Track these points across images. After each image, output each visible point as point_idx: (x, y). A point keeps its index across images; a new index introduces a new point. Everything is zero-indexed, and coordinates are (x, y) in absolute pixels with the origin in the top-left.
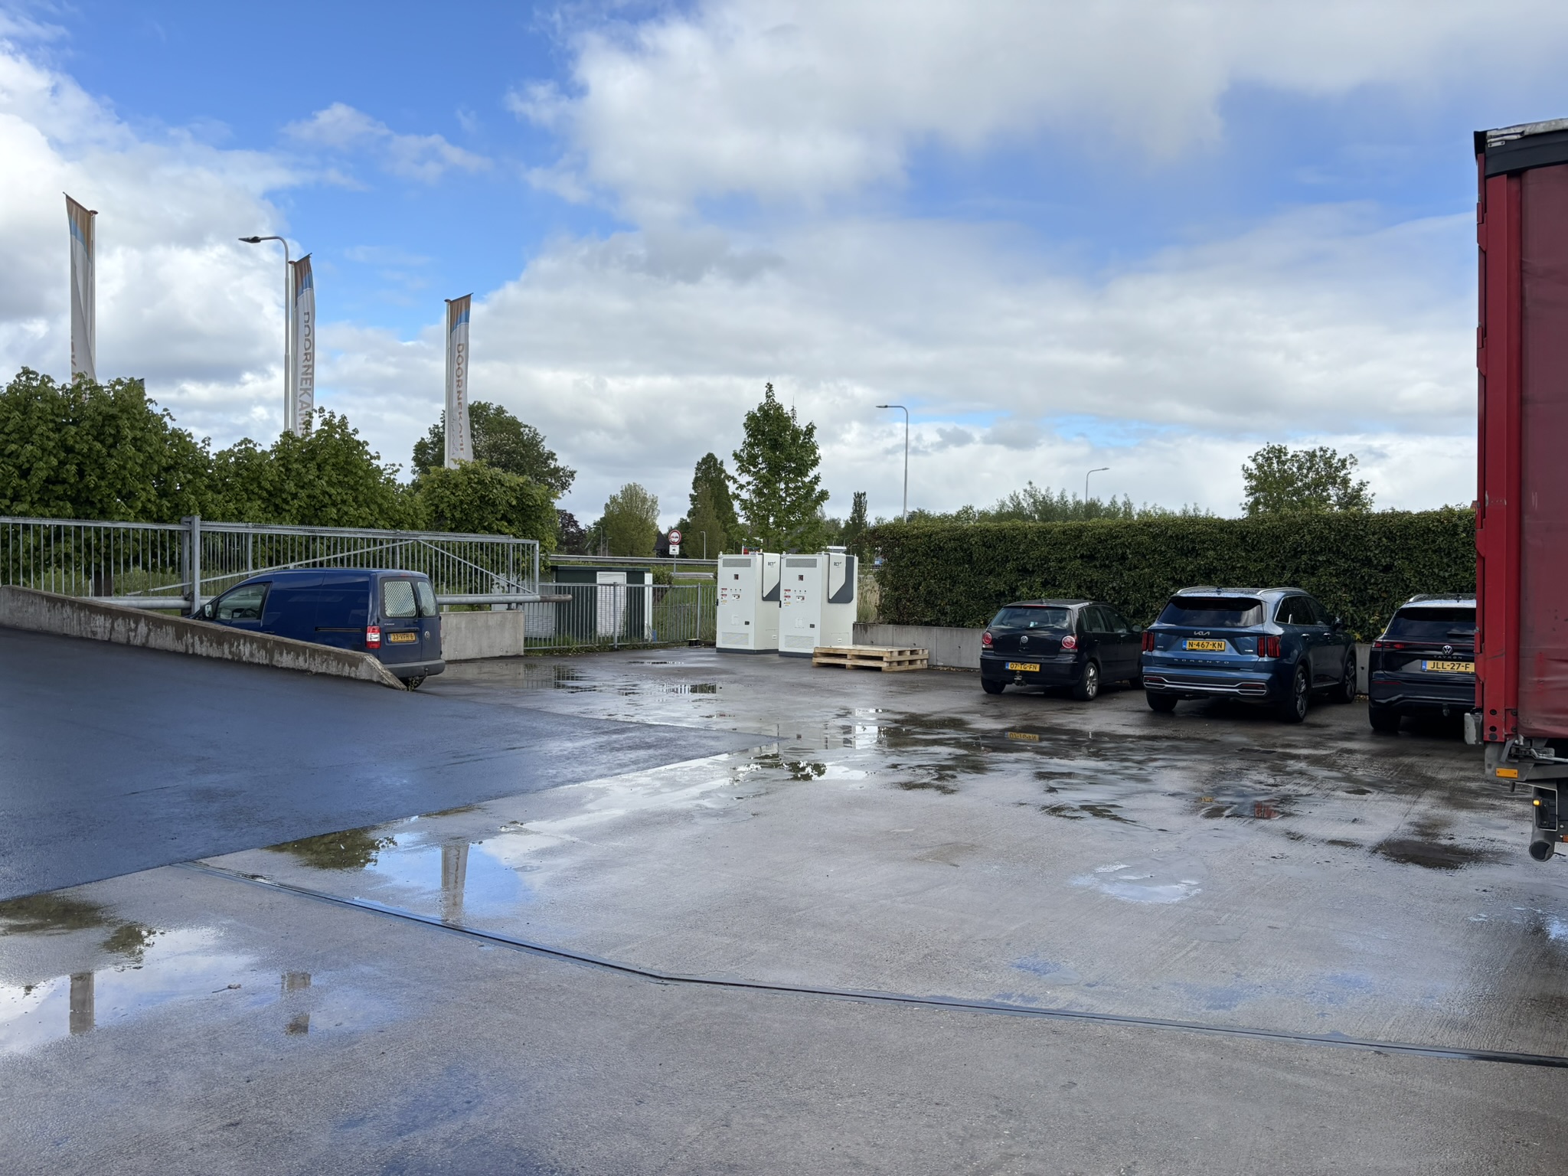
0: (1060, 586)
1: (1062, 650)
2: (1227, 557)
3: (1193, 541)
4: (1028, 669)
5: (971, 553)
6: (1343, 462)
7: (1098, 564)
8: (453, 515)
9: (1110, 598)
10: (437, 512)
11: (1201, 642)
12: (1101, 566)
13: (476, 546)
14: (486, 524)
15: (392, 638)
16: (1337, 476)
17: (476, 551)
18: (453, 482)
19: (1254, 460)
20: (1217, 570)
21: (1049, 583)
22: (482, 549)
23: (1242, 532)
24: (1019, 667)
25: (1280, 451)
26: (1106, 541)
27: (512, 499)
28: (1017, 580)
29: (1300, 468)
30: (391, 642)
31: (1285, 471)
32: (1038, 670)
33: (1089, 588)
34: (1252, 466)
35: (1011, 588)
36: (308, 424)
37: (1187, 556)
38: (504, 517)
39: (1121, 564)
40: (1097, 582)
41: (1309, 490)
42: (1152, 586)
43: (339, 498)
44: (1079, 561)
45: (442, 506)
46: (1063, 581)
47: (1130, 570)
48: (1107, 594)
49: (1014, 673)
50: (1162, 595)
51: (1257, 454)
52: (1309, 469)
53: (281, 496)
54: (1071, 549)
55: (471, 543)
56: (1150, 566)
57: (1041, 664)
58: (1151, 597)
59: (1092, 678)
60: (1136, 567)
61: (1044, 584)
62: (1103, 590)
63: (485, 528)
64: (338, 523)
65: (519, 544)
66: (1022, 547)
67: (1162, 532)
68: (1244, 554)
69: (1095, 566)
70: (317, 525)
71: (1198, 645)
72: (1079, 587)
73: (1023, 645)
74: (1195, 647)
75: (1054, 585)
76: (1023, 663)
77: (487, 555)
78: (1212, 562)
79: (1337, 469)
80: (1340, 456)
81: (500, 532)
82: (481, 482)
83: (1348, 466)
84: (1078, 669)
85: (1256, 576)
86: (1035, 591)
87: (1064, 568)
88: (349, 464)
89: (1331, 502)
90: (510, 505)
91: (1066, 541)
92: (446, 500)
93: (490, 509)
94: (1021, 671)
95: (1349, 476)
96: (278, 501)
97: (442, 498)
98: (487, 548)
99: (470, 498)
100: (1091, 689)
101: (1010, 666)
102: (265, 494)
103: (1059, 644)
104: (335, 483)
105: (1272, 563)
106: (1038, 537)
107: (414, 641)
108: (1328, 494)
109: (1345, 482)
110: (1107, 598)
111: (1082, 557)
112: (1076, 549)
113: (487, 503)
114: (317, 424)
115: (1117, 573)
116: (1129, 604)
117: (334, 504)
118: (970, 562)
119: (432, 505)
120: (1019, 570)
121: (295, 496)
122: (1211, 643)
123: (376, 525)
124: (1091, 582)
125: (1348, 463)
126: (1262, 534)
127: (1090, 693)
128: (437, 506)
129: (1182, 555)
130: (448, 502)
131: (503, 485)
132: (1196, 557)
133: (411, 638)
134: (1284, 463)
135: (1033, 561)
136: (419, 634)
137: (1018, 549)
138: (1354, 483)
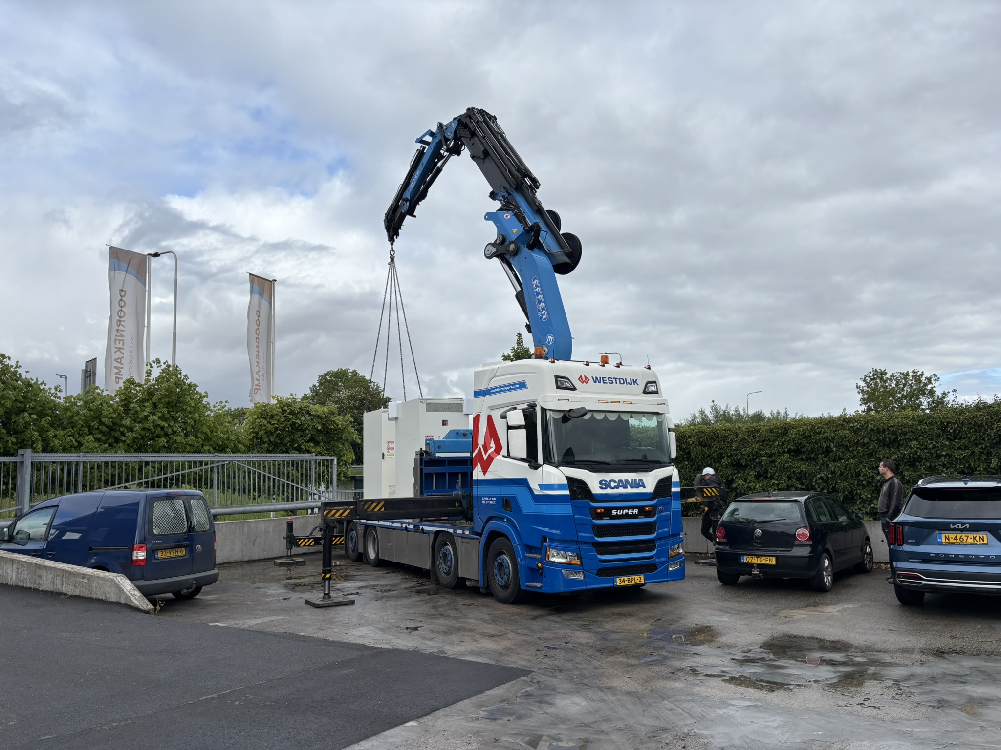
0: (772, 478)
1: (797, 542)
2: (931, 446)
3: (894, 433)
4: (764, 562)
5: (689, 451)
6: (929, 379)
7: (804, 457)
8: (270, 440)
9: (819, 487)
10: (257, 439)
11: (959, 536)
12: (807, 459)
13: (288, 463)
14: (296, 445)
15: (160, 555)
16: (925, 389)
17: (288, 466)
18: (270, 414)
19: (864, 380)
20: (922, 459)
21: (762, 475)
22: (293, 465)
23: (942, 423)
24: (755, 561)
25: (882, 373)
26: (810, 436)
27: (318, 425)
28: (732, 474)
29: (897, 385)
30: (158, 559)
31: (886, 387)
32: (774, 563)
33: (798, 479)
34: (862, 384)
35: (727, 481)
36: (149, 373)
37: (889, 447)
38: (312, 440)
39: (825, 457)
40: (805, 473)
41: (906, 398)
42: (858, 475)
43: (170, 430)
44: (787, 455)
45: (261, 433)
46: (775, 474)
47: (834, 461)
48: (816, 483)
49: (751, 566)
50: (869, 483)
51: (866, 376)
52: (905, 385)
53: (119, 430)
54: (779, 445)
55: (283, 461)
56: (854, 457)
57: (777, 557)
58: (858, 485)
59: (827, 568)
60: (840, 459)
61: (758, 477)
62: (811, 480)
63: (296, 449)
64: (169, 449)
65: (324, 461)
66: (734, 445)
67: (863, 426)
68: (947, 443)
69: (802, 459)
70: (151, 452)
71: (956, 538)
72: (789, 478)
73: (757, 538)
74: (952, 541)
75: (766, 477)
76: (758, 556)
77: (297, 470)
78: (916, 452)
79: (926, 384)
80: (927, 374)
81: (309, 452)
82: (292, 413)
83: (933, 382)
84: (814, 560)
85: (961, 463)
86: (749, 483)
87: (773, 462)
88: (180, 402)
89: (923, 407)
90: (316, 429)
91: (774, 438)
92: (264, 428)
93: (299, 434)
94: (757, 564)
95: (934, 389)
96: (117, 434)
97: (261, 426)
98: (297, 464)
99: (283, 426)
100: (828, 580)
101: (746, 560)
102: (104, 428)
103: (794, 536)
104: (168, 419)
105: (977, 450)
106: (748, 436)
107: (184, 556)
108: (921, 402)
109: (932, 392)
110: (817, 486)
111: (789, 451)
112: (783, 444)
113: (298, 429)
114: (156, 373)
115: (822, 464)
116: (837, 491)
117: (166, 435)
118: (688, 459)
119: (254, 432)
120: (733, 465)
121: (131, 429)
122: (970, 536)
123: (202, 450)
124: (800, 473)
125: (932, 380)
126: (963, 423)
127: (827, 584)
128: (257, 433)
129: (884, 445)
130: (266, 429)
131: (310, 415)
132: (898, 447)
133: (181, 553)
134: (885, 382)
135: (745, 457)
136: (190, 548)
137: (732, 447)
138: (939, 393)
